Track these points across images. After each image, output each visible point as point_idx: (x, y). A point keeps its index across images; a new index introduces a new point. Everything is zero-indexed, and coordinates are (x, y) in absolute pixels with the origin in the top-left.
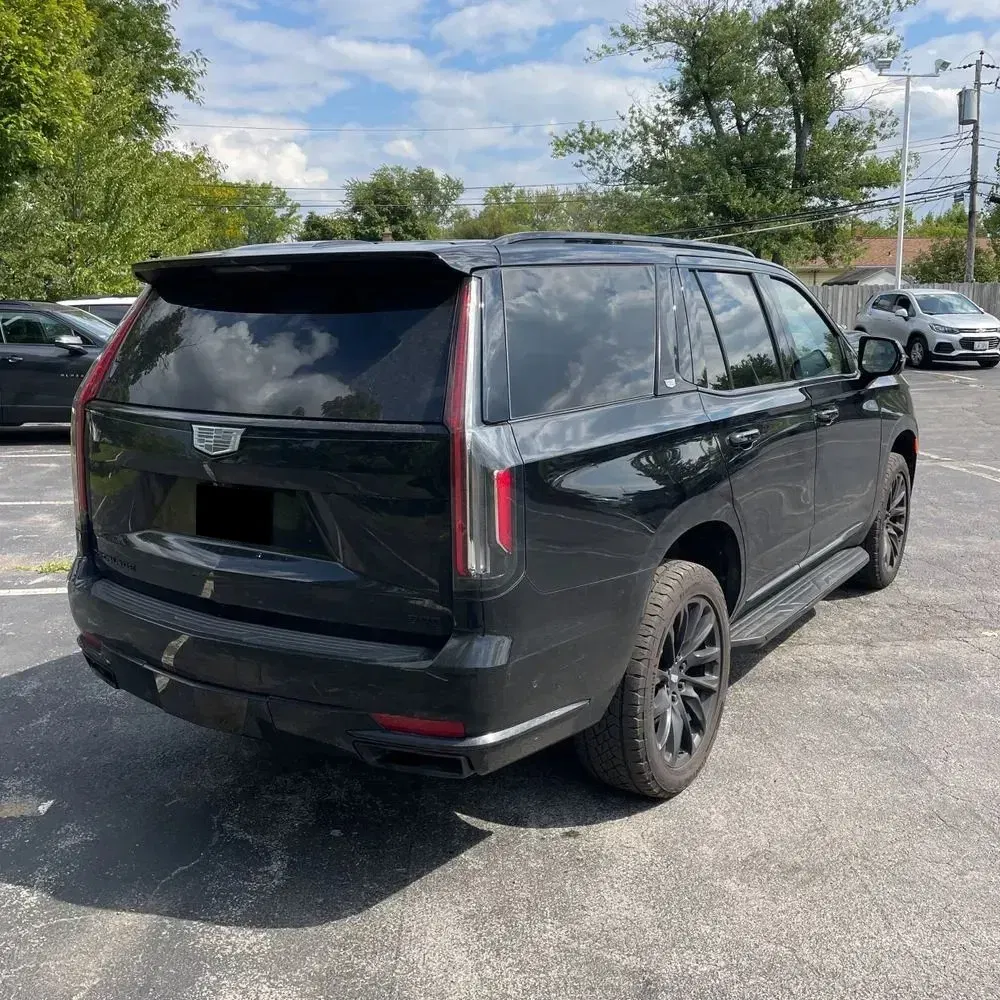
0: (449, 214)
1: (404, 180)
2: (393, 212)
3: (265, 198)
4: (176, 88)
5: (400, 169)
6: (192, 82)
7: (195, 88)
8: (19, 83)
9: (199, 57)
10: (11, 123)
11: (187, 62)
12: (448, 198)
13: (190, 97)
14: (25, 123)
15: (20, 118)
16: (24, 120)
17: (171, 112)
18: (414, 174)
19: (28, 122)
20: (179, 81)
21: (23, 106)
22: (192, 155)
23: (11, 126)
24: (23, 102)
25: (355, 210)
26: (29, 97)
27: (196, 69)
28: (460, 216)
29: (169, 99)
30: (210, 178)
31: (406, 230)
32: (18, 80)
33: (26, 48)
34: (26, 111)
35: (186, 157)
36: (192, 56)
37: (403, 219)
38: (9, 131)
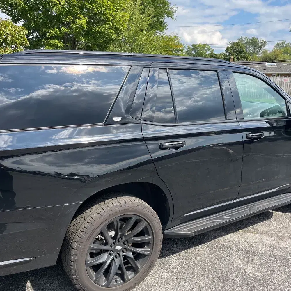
0: (261, 52)
1: (247, 41)
2: (238, 51)
3: (204, 48)
4: (169, 17)
5: (247, 38)
6: (173, 14)
7: (174, 16)
8: (106, 16)
9: (176, 6)
10: (103, 27)
11: (172, 8)
12: (261, 47)
13: (173, 19)
14: (107, 27)
15: (106, 26)
16: (107, 26)
17: (167, 23)
18: (251, 39)
19: (108, 27)
20: (169, 14)
21: (107, 23)
22: (173, 36)
23: (103, 28)
24: (107, 22)
25: (226, 51)
26: (109, 20)
27: (174, 10)
28: (264, 52)
29: (166, 20)
30: (177, 43)
31: (241, 57)
32: (105, 15)
33: (108, 6)
34: (108, 24)
35: (171, 36)
36: (174, 7)
37: (241, 54)
38: (102, 30)
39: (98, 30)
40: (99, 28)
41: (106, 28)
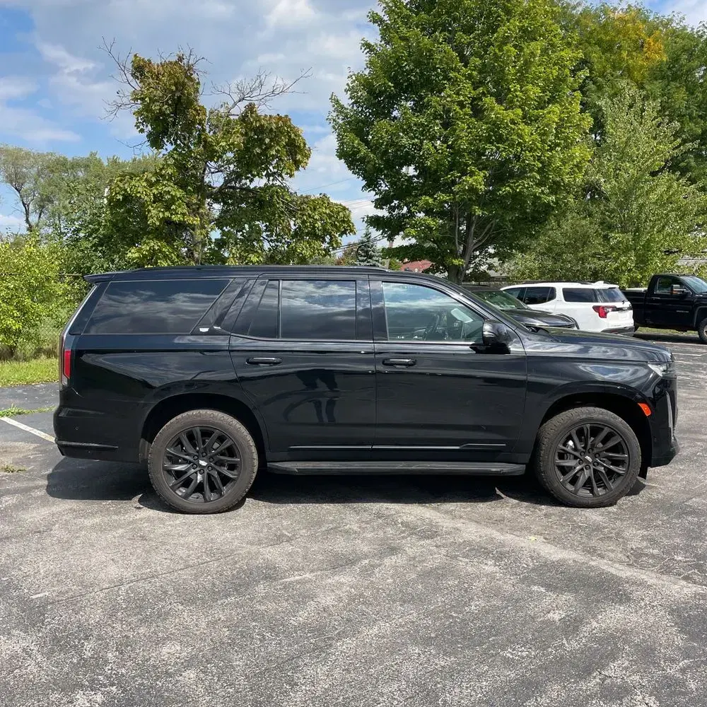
15: (526, 182)
23: (520, 187)
26: (533, 170)
38: (518, 190)
39: (509, 192)
40: (511, 187)
41: (528, 186)
